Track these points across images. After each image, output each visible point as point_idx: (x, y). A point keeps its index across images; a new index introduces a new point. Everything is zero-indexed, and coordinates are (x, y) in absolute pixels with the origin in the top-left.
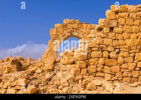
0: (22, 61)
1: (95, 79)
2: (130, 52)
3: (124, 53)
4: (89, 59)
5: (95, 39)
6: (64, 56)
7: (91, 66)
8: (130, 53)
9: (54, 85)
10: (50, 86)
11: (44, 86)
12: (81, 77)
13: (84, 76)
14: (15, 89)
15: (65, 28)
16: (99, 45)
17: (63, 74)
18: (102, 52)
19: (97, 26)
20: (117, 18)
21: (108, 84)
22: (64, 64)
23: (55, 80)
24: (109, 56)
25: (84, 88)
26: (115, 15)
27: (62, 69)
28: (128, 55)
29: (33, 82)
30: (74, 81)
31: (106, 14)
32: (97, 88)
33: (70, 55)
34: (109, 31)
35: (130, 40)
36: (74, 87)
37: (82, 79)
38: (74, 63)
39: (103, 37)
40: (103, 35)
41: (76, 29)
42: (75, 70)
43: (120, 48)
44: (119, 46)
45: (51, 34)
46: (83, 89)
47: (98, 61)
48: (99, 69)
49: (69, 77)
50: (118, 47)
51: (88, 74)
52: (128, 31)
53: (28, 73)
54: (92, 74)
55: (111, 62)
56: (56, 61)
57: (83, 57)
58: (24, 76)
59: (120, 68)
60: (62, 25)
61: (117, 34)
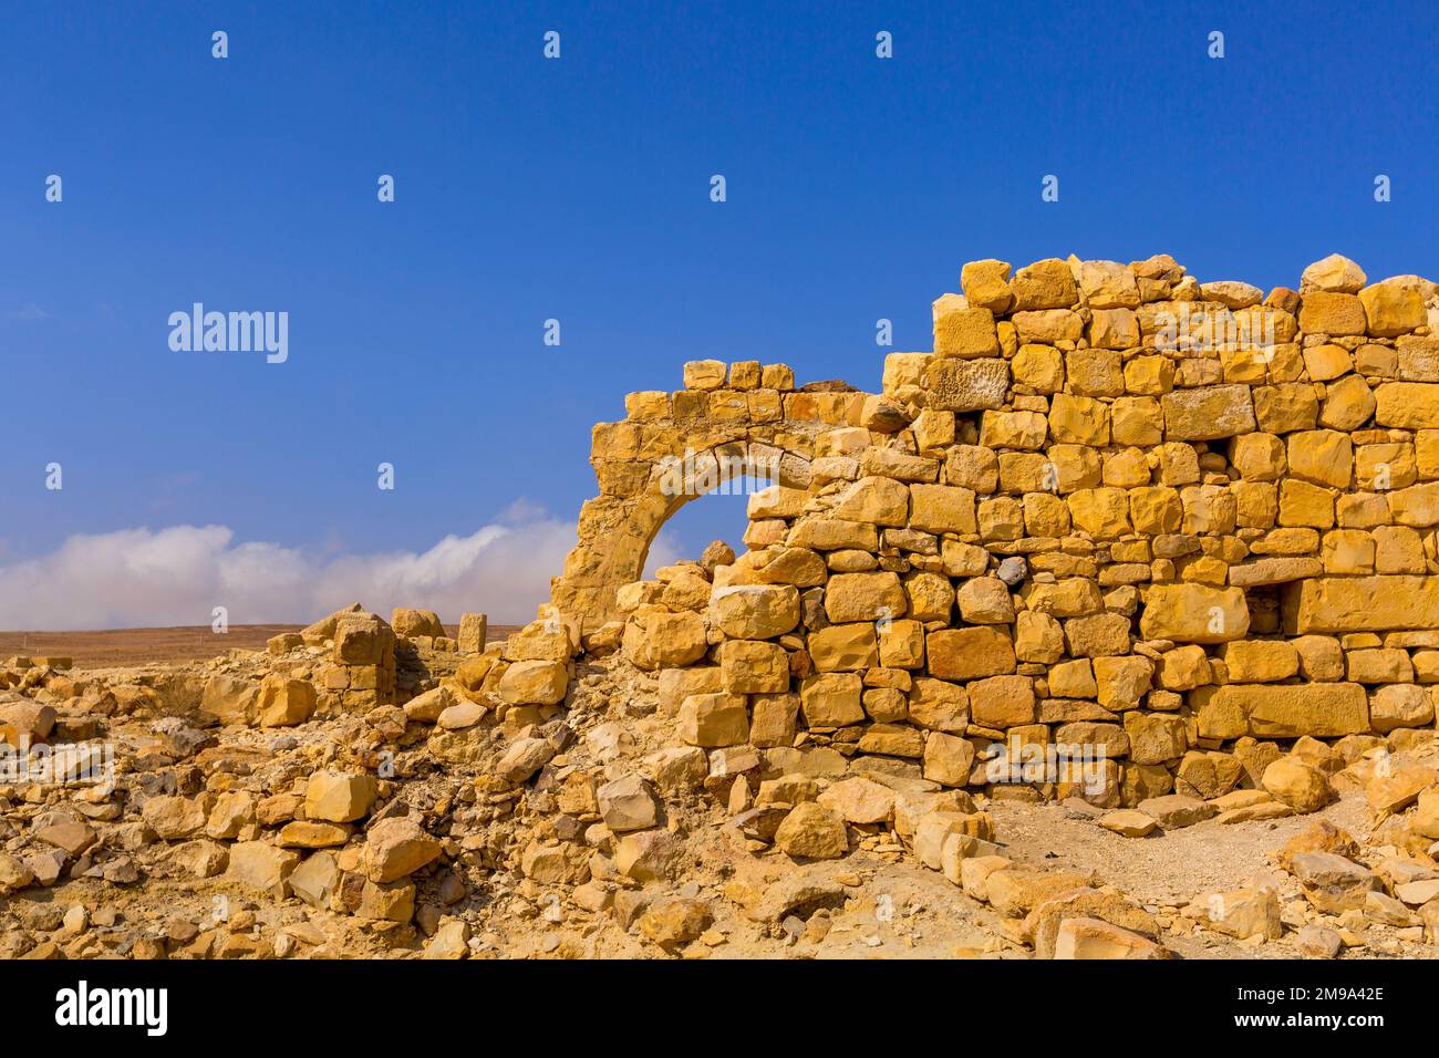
0: (424, 643)
1: (854, 775)
2: (1105, 577)
3: (1064, 584)
4: (808, 631)
5: (854, 489)
6: (644, 606)
7: (829, 682)
8: (1105, 589)
9: (558, 817)
10: (529, 826)
11: (487, 822)
12: (750, 761)
13: (771, 754)
14: (288, 847)
15: (692, 420)
16: (880, 529)
17: (627, 738)
18: (903, 577)
19: (872, 404)
20: (1008, 348)
21: (934, 815)
22: (640, 661)
23: (563, 781)
24: (955, 609)
25: (760, 845)
26: (991, 328)
27: (625, 699)
28: (1092, 603)
29: (414, 793)
30: (701, 789)
31: (935, 318)
32: (853, 845)
33: (683, 599)
34: (947, 432)
35: (1103, 495)
36: (696, 835)
37: (757, 774)
38: (706, 656)
39: (905, 474)
40: (911, 465)
41: (764, 423)
42: (708, 710)
43: (1035, 553)
44: (1026, 535)
45: (598, 456)
46: (758, 854)
47: (872, 647)
48: (882, 701)
49: (667, 763)
50: (1018, 545)
51: (801, 737)
52: (1087, 434)
53: (387, 728)
54: (830, 739)
55: (970, 650)
56: (593, 641)
57: (766, 615)
58: (355, 752)
59: (1038, 697)
60: (674, 397)
61: (1005, 457)
